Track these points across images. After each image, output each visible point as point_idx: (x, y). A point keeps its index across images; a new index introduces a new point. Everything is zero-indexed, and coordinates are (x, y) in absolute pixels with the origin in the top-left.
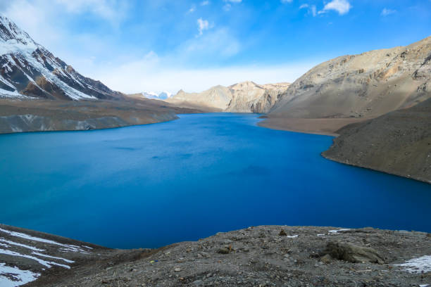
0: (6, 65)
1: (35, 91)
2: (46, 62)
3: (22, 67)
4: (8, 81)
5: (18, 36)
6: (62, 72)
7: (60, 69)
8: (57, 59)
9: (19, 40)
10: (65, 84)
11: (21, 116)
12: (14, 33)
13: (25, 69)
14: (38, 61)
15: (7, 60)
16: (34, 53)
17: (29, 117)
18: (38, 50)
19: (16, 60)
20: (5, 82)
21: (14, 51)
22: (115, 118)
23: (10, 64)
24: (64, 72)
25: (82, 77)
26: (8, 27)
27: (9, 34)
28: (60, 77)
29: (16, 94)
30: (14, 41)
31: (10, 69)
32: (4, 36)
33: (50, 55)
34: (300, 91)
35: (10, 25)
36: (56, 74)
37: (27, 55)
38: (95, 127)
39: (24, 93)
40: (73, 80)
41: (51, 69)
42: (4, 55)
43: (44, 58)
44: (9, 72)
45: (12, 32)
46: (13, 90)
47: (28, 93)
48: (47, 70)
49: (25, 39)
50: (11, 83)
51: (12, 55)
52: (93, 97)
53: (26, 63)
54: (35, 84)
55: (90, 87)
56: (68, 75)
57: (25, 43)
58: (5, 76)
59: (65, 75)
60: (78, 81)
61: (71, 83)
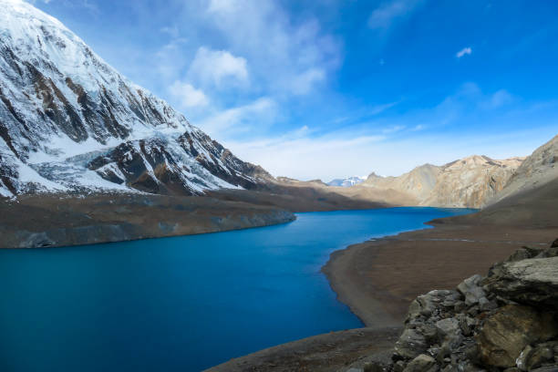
0: (129, 153)
1: (147, 183)
2: (192, 147)
3: (145, 154)
4: (123, 171)
5: (170, 121)
6: (209, 157)
7: (207, 154)
8: (214, 142)
9: (170, 124)
10: (205, 172)
12: (167, 118)
13: (149, 157)
14: (182, 146)
15: (131, 147)
16: (181, 137)
18: (186, 134)
19: (143, 147)
20: (118, 173)
21: (150, 137)
23: (133, 152)
24: (212, 157)
25: (241, 162)
26: (161, 111)
27: (160, 118)
28: (203, 163)
29: (122, 187)
30: (165, 125)
31: (130, 157)
32: (155, 121)
33: (205, 138)
34: (542, 168)
35: (164, 109)
36: (199, 160)
37: (170, 139)
39: (133, 185)
40: (219, 167)
41: (194, 153)
42: (129, 142)
43: (191, 142)
44: (128, 162)
45: (164, 116)
46: (119, 181)
47: (137, 185)
48: (188, 156)
49: (177, 122)
50: (125, 173)
51: (142, 141)
52: (240, 188)
54: (152, 174)
55: (239, 174)
56: (215, 160)
57: (175, 127)
58: (121, 165)
59: (211, 160)
60: (225, 168)
61: (215, 170)
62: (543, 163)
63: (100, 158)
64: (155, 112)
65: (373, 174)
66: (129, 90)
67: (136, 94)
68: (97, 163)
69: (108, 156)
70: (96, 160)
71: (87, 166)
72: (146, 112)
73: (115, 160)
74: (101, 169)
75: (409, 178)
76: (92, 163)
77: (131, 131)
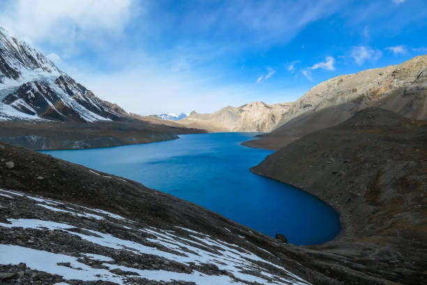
0: (30, 91)
1: (53, 115)
2: (67, 88)
3: (44, 93)
4: (30, 106)
5: (44, 66)
6: (81, 97)
7: (79, 94)
8: (78, 85)
9: (45, 69)
10: (83, 108)
11: (27, 137)
12: (41, 63)
13: (46, 95)
14: (60, 87)
15: (31, 87)
16: (57, 79)
17: (34, 138)
18: (61, 78)
19: (39, 87)
20: (28, 107)
21: (38, 78)
22: (111, 138)
23: (33, 91)
24: (83, 96)
25: (100, 101)
26: (35, 57)
27: (36, 63)
28: (79, 101)
29: (36, 117)
30: (40, 69)
31: (32, 95)
32: (32, 65)
33: (72, 81)
34: (300, 110)
35: (38, 56)
36: (75, 98)
37: (51, 82)
38: (90, 146)
39: (43, 117)
40: (91, 104)
41: (71, 93)
42: (28, 83)
43: (65, 84)
44: (32, 98)
45: (39, 61)
46: (33, 114)
47: (46, 116)
48: (67, 95)
49: (50, 67)
50: (33, 107)
51: (36, 82)
53: (48, 89)
54: (54, 108)
55: (106, 110)
56: (86, 99)
57: (50, 71)
58: (27, 101)
59: (84, 99)
60: (95, 105)
61: (89, 106)
62: (301, 107)
63: (10, 95)
64: (30, 57)
65: (194, 112)
66: (5, 37)
67: (12, 41)
68: (9, 99)
69: (15, 93)
70: (8, 97)
71: (3, 101)
72: (23, 57)
73: (21, 97)
74: (14, 104)
75: (221, 114)
76: (6, 99)
77: (20, 73)
